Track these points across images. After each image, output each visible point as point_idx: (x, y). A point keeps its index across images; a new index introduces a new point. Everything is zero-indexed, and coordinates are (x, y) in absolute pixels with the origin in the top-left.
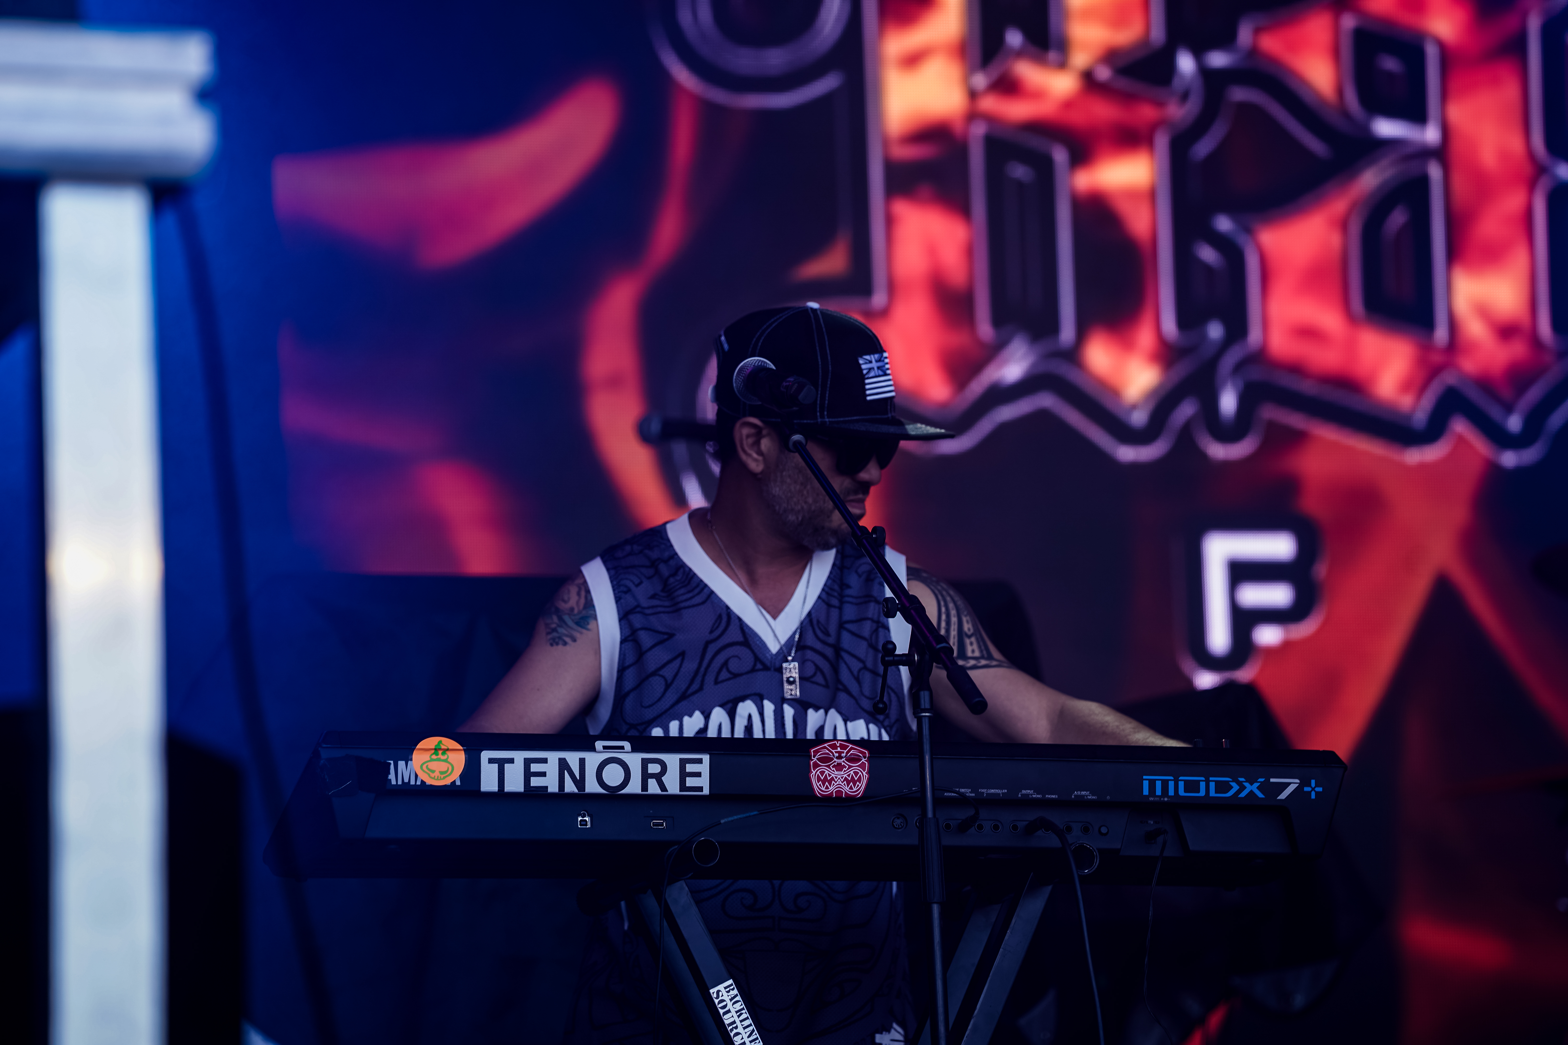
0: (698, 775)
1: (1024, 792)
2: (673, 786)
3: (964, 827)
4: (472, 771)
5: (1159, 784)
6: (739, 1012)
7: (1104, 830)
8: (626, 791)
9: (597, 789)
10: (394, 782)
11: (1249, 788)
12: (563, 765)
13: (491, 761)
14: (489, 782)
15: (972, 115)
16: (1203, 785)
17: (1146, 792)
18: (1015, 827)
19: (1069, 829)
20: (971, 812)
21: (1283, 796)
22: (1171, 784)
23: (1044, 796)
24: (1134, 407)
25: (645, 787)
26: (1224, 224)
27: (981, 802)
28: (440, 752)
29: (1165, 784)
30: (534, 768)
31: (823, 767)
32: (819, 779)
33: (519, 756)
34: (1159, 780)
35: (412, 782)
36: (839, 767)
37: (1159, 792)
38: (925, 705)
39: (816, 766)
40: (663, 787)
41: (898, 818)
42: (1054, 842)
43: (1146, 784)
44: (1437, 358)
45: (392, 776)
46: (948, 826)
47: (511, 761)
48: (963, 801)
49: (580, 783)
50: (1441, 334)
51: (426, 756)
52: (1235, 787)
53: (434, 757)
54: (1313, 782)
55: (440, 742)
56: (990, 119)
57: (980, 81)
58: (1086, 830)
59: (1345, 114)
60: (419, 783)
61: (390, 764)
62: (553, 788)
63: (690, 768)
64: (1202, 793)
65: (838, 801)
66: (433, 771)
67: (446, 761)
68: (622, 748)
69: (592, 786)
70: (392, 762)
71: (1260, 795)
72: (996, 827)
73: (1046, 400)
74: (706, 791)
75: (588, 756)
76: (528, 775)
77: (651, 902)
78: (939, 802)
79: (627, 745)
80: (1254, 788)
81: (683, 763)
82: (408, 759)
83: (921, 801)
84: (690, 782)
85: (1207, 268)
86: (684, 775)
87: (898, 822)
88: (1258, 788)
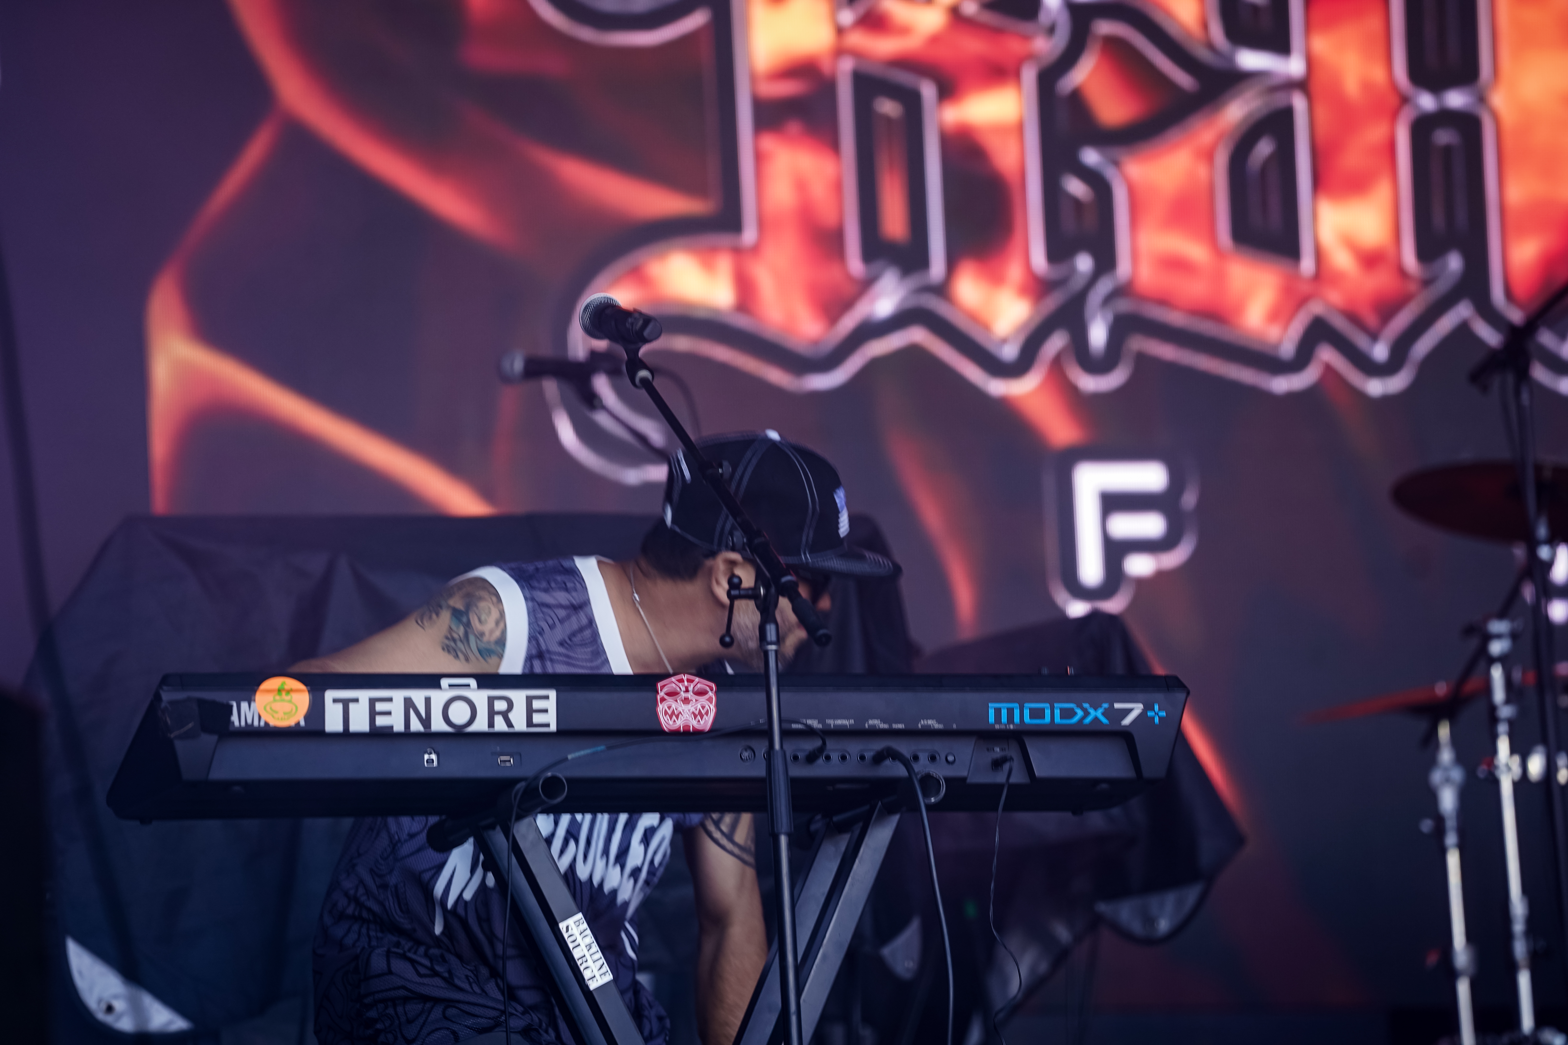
0: (546, 711)
1: (871, 722)
2: (520, 724)
3: (811, 758)
4: (317, 711)
5: (1004, 713)
6: (589, 947)
7: (951, 758)
8: (473, 728)
9: (444, 727)
10: (237, 724)
11: (1093, 713)
12: (409, 704)
13: (335, 701)
14: (333, 723)
15: (839, 52)
16: (1048, 712)
17: (992, 719)
18: (862, 758)
19: (916, 758)
20: (818, 743)
21: (1127, 721)
22: (1017, 713)
23: (890, 725)
24: (1004, 341)
25: (491, 724)
26: (1091, 157)
27: (828, 733)
28: (284, 693)
29: (1010, 712)
30: (379, 707)
31: (670, 701)
32: (666, 713)
33: (364, 695)
34: (1004, 707)
35: (256, 723)
36: (686, 701)
37: (1004, 719)
38: (771, 638)
39: (663, 700)
40: (509, 724)
41: (746, 750)
42: (900, 771)
43: (992, 713)
44: (1305, 288)
45: (235, 718)
46: (796, 758)
47: (356, 700)
48: (810, 732)
49: (426, 721)
50: (1307, 264)
51: (269, 698)
52: (1080, 713)
53: (278, 697)
54: (1156, 707)
55: (284, 683)
56: (856, 54)
57: (847, 17)
58: (933, 758)
59: (1210, 46)
60: (262, 724)
61: (232, 706)
62: (399, 727)
63: (537, 704)
64: (1048, 719)
65: (686, 735)
66: (276, 712)
67: (290, 701)
68: (469, 685)
69: (438, 725)
70: (235, 704)
71: (1104, 720)
72: (844, 758)
73: (917, 335)
74: (553, 728)
75: (432, 693)
76: (373, 714)
77: (499, 838)
78: (786, 734)
79: (473, 682)
80: (1099, 713)
81: (529, 700)
82: (250, 701)
83: (768, 734)
84: (537, 718)
85: (1076, 202)
86: (530, 711)
87: (746, 754)
88: (1103, 714)
